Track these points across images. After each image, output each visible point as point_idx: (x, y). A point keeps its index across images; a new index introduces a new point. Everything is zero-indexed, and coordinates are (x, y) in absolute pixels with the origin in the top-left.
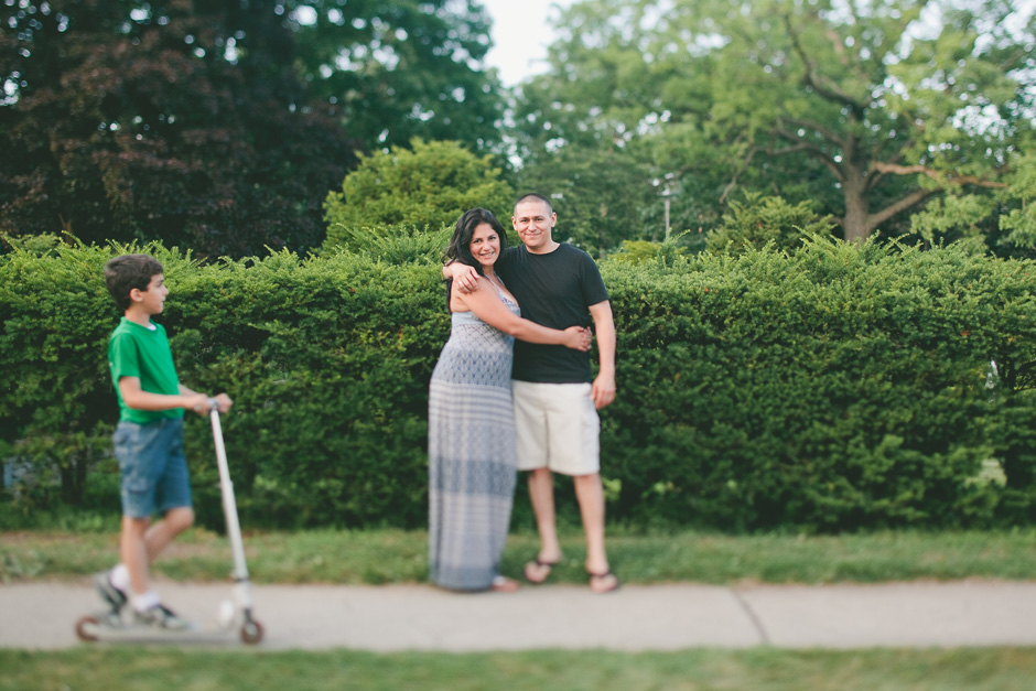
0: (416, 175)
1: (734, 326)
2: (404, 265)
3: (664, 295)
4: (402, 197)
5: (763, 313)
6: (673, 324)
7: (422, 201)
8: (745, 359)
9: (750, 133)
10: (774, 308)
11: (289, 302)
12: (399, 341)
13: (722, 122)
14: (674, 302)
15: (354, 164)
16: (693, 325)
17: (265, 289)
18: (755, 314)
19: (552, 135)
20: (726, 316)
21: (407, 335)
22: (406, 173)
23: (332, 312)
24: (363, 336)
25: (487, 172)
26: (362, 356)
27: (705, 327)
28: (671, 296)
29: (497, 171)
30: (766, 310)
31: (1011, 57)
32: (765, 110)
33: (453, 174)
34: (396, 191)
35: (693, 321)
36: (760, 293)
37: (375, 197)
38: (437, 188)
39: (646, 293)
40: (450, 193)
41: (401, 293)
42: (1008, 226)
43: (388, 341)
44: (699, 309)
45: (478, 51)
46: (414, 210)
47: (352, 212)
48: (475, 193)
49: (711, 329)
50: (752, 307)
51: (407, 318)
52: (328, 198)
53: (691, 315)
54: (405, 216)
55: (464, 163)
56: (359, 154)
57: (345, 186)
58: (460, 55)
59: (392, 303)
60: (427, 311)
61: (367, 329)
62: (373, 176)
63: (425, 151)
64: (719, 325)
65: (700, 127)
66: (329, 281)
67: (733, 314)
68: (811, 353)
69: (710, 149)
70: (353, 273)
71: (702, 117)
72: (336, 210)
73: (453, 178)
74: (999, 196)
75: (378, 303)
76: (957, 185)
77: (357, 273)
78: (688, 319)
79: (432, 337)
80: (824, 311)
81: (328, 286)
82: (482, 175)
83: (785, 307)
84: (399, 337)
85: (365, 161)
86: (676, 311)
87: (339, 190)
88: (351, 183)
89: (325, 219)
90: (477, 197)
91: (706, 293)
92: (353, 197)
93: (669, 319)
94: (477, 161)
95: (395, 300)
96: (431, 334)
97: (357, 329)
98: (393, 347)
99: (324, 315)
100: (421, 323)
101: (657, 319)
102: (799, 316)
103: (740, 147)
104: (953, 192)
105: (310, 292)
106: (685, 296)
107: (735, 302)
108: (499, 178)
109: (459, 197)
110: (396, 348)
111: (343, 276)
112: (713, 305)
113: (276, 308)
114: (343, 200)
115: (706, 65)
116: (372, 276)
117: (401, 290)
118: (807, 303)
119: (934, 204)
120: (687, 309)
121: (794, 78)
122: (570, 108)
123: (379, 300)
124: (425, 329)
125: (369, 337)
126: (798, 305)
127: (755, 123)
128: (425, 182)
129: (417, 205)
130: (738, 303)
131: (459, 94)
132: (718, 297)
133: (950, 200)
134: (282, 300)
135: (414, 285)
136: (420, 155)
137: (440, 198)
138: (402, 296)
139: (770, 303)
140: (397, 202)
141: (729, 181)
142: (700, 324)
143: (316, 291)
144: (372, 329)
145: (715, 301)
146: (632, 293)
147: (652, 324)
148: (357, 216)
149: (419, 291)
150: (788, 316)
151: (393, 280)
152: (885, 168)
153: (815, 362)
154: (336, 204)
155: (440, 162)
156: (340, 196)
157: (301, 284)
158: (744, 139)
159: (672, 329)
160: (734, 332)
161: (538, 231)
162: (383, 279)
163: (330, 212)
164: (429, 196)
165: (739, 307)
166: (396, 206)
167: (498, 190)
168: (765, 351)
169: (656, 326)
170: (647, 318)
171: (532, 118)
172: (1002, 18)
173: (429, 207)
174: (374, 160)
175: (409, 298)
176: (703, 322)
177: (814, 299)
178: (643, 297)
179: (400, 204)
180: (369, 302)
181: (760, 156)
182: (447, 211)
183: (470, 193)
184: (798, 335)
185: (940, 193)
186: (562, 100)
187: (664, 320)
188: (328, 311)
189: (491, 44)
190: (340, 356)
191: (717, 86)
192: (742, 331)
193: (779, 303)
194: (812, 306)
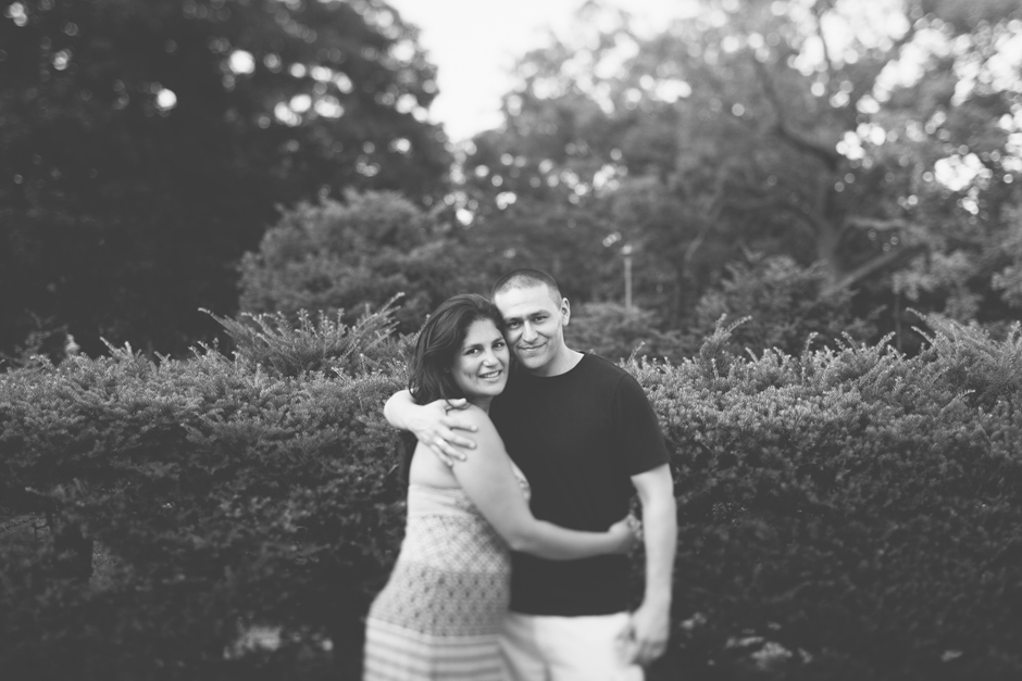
0: (348, 232)
1: (852, 485)
2: (303, 376)
3: (734, 433)
4: (330, 259)
5: (900, 463)
6: (750, 483)
7: (355, 263)
8: (870, 540)
9: (718, 187)
10: (918, 453)
11: (99, 446)
12: (286, 514)
13: (689, 174)
14: (752, 444)
15: (275, 218)
16: (783, 485)
17: (60, 426)
18: (887, 464)
19: (504, 189)
20: (837, 468)
21: (299, 503)
22: (336, 228)
23: (170, 465)
24: (225, 506)
25: (436, 229)
26: (222, 539)
27: (803, 487)
28: (747, 434)
29: (447, 227)
30: (904, 457)
31: (996, 104)
32: (734, 161)
33: (393, 231)
34: (324, 252)
35: (783, 478)
36: (895, 427)
37: (299, 259)
38: (373, 248)
39: (702, 429)
40: (389, 254)
41: (290, 429)
42: (1002, 285)
43: (268, 513)
44: (792, 455)
45: (425, 99)
46: (346, 274)
47: (271, 277)
48: (421, 254)
49: (813, 489)
50: (882, 452)
51: (300, 474)
52: (244, 261)
53: (779, 465)
54: (334, 282)
55: (406, 217)
56: (280, 207)
57: (263, 246)
58: (406, 104)
59: (275, 447)
60: (334, 463)
61: (233, 494)
62: (297, 234)
63: (358, 202)
64: (825, 481)
65: (663, 179)
66: (167, 410)
67: (850, 463)
68: (980, 529)
69: (675, 203)
70: (214, 394)
71: (667, 168)
72: (252, 274)
73: (394, 235)
74: (990, 253)
75: (250, 449)
76: (942, 241)
77: (222, 393)
78: (775, 474)
79: (342, 506)
80: (1001, 458)
81: (165, 420)
82: (429, 231)
83: (937, 452)
84: (285, 507)
85: (287, 216)
86: (754, 458)
87: (256, 250)
88: (271, 240)
89: (240, 285)
90: (423, 258)
91: (803, 429)
92: (272, 259)
93: (742, 472)
94: (423, 216)
95: (279, 443)
96: (340, 499)
97: (215, 492)
98: (275, 524)
99: (158, 470)
100: (324, 482)
101: (722, 474)
102: (960, 468)
103: (706, 201)
104: (938, 249)
105: (137, 430)
106: (769, 434)
107: (853, 444)
108: (449, 235)
109: (400, 258)
110: (281, 526)
111: (192, 402)
112: (816, 448)
113: (77, 458)
114: (261, 264)
115: (668, 113)
116: (245, 398)
117: (293, 424)
118: (973, 444)
119: (918, 262)
120: (773, 456)
121: (766, 126)
122: (521, 162)
123: (253, 444)
124: (330, 493)
125: (234, 507)
126: (957, 448)
127: (723, 174)
128: (359, 240)
129: (349, 270)
130: (858, 446)
131: (403, 145)
132: (823, 435)
133: (937, 256)
134: (89, 442)
135: (313, 416)
136: (355, 208)
137: (377, 261)
138: (291, 436)
139: (910, 444)
140: (325, 265)
141: (694, 236)
142: (794, 482)
143: (145, 428)
144: (240, 492)
145: (819, 441)
146: (679, 429)
147: (714, 481)
148: (276, 281)
149: (322, 427)
150: (943, 466)
151: (278, 406)
152: (862, 222)
153: (988, 543)
154: (252, 267)
155: (378, 216)
156: (258, 257)
157: (120, 417)
158: (711, 192)
159: (749, 490)
160: (853, 494)
161: (542, 340)
162: (263, 405)
163: (246, 277)
164: (364, 258)
165: (859, 452)
166: (323, 270)
167: (447, 251)
168: (904, 526)
169: (722, 483)
170: (704, 471)
171: (482, 171)
172: (985, 60)
173: (363, 272)
174: (297, 215)
175: (305, 440)
176: (800, 476)
177: (980, 436)
178: (698, 436)
179: (328, 268)
180: (235, 447)
181: (729, 211)
182: (386, 275)
183: (415, 254)
184: (957, 499)
185: (923, 249)
186: (514, 153)
187: (733, 475)
188: (165, 463)
189: (437, 92)
190: (187, 539)
191: (683, 135)
192: (865, 493)
193: (926, 445)
194: (979, 450)
